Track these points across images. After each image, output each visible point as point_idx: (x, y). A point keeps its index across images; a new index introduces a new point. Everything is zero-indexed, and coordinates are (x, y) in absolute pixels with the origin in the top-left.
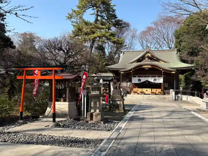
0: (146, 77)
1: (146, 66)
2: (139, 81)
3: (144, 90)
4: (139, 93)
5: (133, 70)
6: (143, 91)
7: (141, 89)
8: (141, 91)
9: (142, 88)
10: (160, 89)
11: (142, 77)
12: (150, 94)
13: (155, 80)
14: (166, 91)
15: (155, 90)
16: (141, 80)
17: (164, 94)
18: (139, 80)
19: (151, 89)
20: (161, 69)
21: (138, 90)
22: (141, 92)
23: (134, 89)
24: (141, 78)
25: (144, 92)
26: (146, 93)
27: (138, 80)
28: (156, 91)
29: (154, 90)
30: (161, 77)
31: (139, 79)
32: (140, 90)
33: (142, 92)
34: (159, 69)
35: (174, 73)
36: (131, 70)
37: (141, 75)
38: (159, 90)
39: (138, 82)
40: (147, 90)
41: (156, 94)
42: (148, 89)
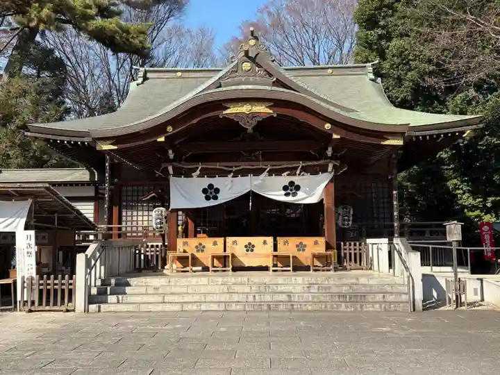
0: (244, 173)
1: (245, 109)
2: (208, 198)
3: (237, 245)
4: (208, 263)
5: (170, 129)
6: (229, 252)
7: (220, 241)
8: (220, 252)
9: (224, 233)
10: (322, 241)
11: (223, 174)
12: (266, 269)
13: (292, 188)
14: (349, 248)
15: (294, 241)
16: (217, 191)
17: (340, 264)
18: (211, 192)
19: (270, 240)
20: (328, 126)
21: (201, 248)
22: (218, 258)
23: (180, 242)
24: (217, 182)
25: (233, 256)
26: (247, 262)
27: (205, 191)
28: (301, 247)
29: (288, 246)
30: (325, 170)
31: (211, 186)
32: (212, 246)
33: (224, 260)
34: (314, 122)
35: (400, 142)
36: (159, 129)
37: (218, 166)
38: (314, 246)
39: (202, 203)
40: (250, 247)
41: (299, 267)
42: (257, 241)
